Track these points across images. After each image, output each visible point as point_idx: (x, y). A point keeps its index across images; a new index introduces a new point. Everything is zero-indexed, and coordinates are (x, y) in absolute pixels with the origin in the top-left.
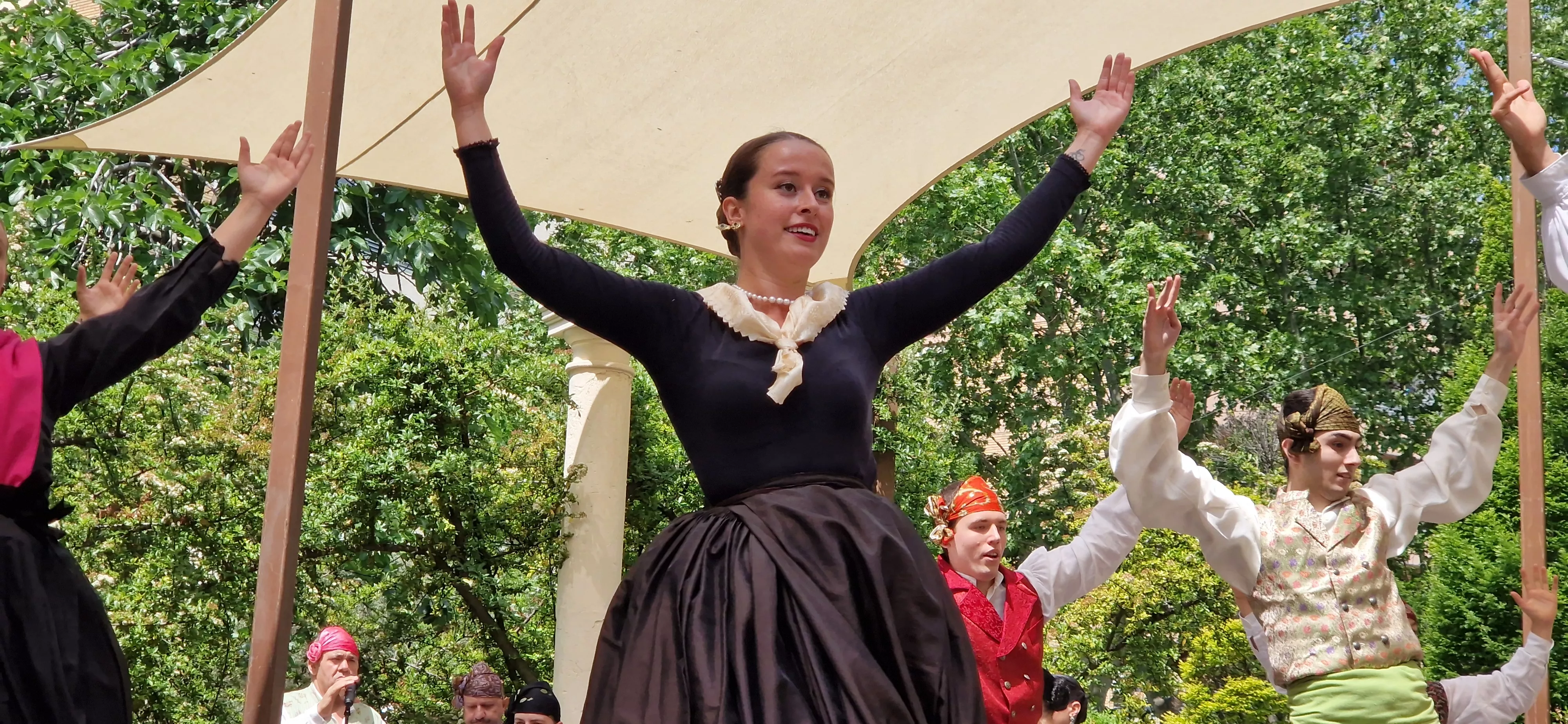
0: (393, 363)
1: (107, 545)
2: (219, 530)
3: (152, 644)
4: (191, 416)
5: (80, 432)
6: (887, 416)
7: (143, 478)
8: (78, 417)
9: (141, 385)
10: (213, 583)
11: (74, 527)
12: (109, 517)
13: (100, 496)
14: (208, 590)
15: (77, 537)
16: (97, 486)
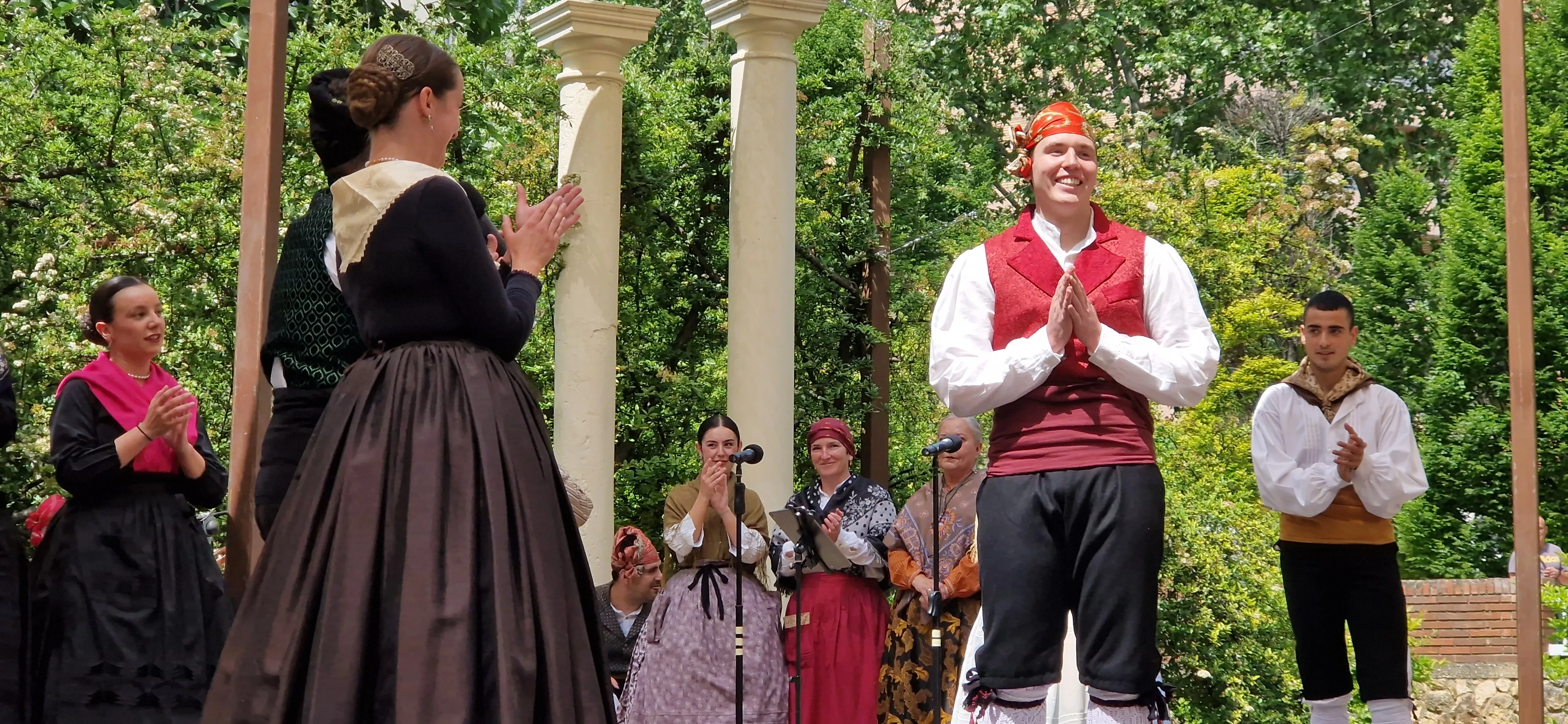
4: (183, 143)
5: (71, 163)
6: (879, 112)
7: (134, 208)
8: (68, 147)
9: (130, 113)
10: (213, 309)
11: (71, 259)
12: (105, 247)
13: (96, 226)
14: (208, 315)
15: (75, 268)
16: (92, 215)
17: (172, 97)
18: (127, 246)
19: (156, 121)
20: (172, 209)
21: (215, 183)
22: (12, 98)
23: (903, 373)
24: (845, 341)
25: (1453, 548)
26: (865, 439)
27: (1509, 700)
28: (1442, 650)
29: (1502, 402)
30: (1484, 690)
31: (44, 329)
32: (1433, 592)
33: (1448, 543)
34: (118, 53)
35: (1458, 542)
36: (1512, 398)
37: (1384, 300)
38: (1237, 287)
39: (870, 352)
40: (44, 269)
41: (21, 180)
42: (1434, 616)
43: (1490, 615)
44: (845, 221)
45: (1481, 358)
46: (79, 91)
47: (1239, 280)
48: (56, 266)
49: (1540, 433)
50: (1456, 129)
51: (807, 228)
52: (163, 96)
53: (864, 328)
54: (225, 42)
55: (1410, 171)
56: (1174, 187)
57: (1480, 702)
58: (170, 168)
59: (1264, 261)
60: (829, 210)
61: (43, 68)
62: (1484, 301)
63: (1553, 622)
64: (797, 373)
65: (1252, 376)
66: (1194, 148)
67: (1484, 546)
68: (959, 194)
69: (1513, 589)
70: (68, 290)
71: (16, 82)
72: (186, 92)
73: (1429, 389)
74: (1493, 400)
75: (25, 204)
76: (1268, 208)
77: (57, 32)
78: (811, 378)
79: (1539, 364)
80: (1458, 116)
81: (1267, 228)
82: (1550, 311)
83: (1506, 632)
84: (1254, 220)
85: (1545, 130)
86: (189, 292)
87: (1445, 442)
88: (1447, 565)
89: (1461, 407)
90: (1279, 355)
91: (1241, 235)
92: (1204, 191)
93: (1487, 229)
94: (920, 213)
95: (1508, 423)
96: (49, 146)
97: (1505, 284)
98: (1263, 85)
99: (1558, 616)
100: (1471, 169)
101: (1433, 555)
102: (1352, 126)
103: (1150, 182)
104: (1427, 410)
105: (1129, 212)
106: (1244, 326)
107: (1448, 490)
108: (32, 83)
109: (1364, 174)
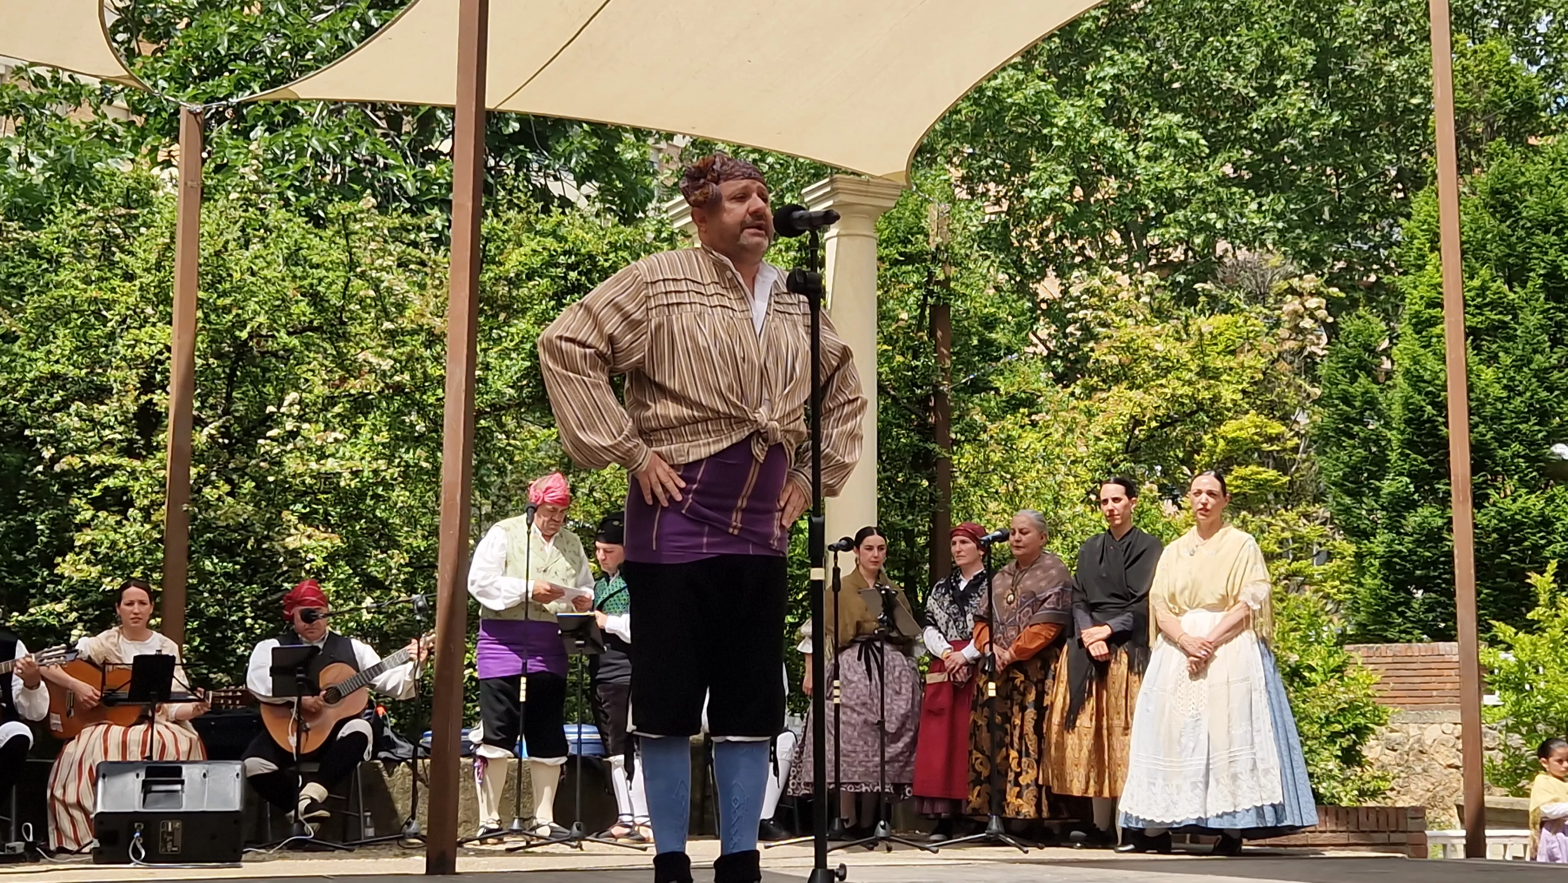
0: (551, 256)
1: (337, 409)
2: (425, 393)
3: (377, 484)
4: (397, 305)
5: (311, 322)
6: (942, 277)
7: (361, 357)
8: (309, 310)
9: (356, 283)
10: (422, 435)
11: (311, 397)
12: (338, 387)
13: (331, 371)
14: (418, 440)
15: (315, 404)
16: (327, 363)
17: (388, 269)
18: (354, 386)
19: (377, 289)
20: (390, 357)
21: (422, 337)
22: (265, 272)
23: (961, 480)
24: (916, 456)
25: (1406, 618)
26: (932, 533)
27: (1453, 740)
28: (1398, 700)
29: (1444, 502)
30: (1432, 733)
31: (291, 452)
32: (1390, 653)
33: (1401, 614)
34: (347, 236)
35: (1409, 614)
36: (1453, 499)
37: (1347, 419)
38: (1229, 410)
39: (935, 464)
40: (291, 405)
41: (273, 336)
42: (1390, 673)
43: (1435, 672)
44: (914, 363)
45: (1427, 466)
46: (318, 266)
47: (1229, 405)
48: (300, 402)
49: (1475, 526)
50: (1403, 283)
51: (885, 369)
52: (382, 269)
53: (931, 446)
54: (429, 226)
55: (1369, 317)
56: (1177, 332)
57: (1429, 742)
58: (387, 325)
59: (1250, 389)
60: (903, 354)
61: (288, 248)
62: (1429, 420)
63: (1488, 678)
64: (880, 481)
65: (1239, 482)
66: (1192, 301)
67: (1431, 617)
68: (1004, 341)
69: (1456, 650)
70: (309, 421)
71: (269, 258)
72: (399, 266)
73: (1385, 491)
74: (1436, 500)
75: (275, 354)
76: (1253, 347)
77: (300, 220)
78: (890, 485)
79: (1474, 471)
80: (1405, 273)
81: (1252, 363)
82: (1481, 428)
83: (1449, 686)
84: (1241, 357)
85: (1476, 283)
86: (404, 421)
87: (1399, 533)
88: (1400, 632)
89: (1412, 506)
90: (1261, 464)
91: (1231, 369)
92: (1201, 335)
93: (1431, 362)
94: (974, 355)
95: (1450, 518)
96: (294, 309)
97: (1446, 407)
98: (1249, 250)
99: (1492, 672)
100: (1417, 314)
101: (1390, 624)
102: (1320, 281)
103: (1158, 328)
104: (1383, 508)
105: (1141, 352)
106: (1235, 441)
107: (1401, 572)
108: (281, 260)
109: (1330, 320)
